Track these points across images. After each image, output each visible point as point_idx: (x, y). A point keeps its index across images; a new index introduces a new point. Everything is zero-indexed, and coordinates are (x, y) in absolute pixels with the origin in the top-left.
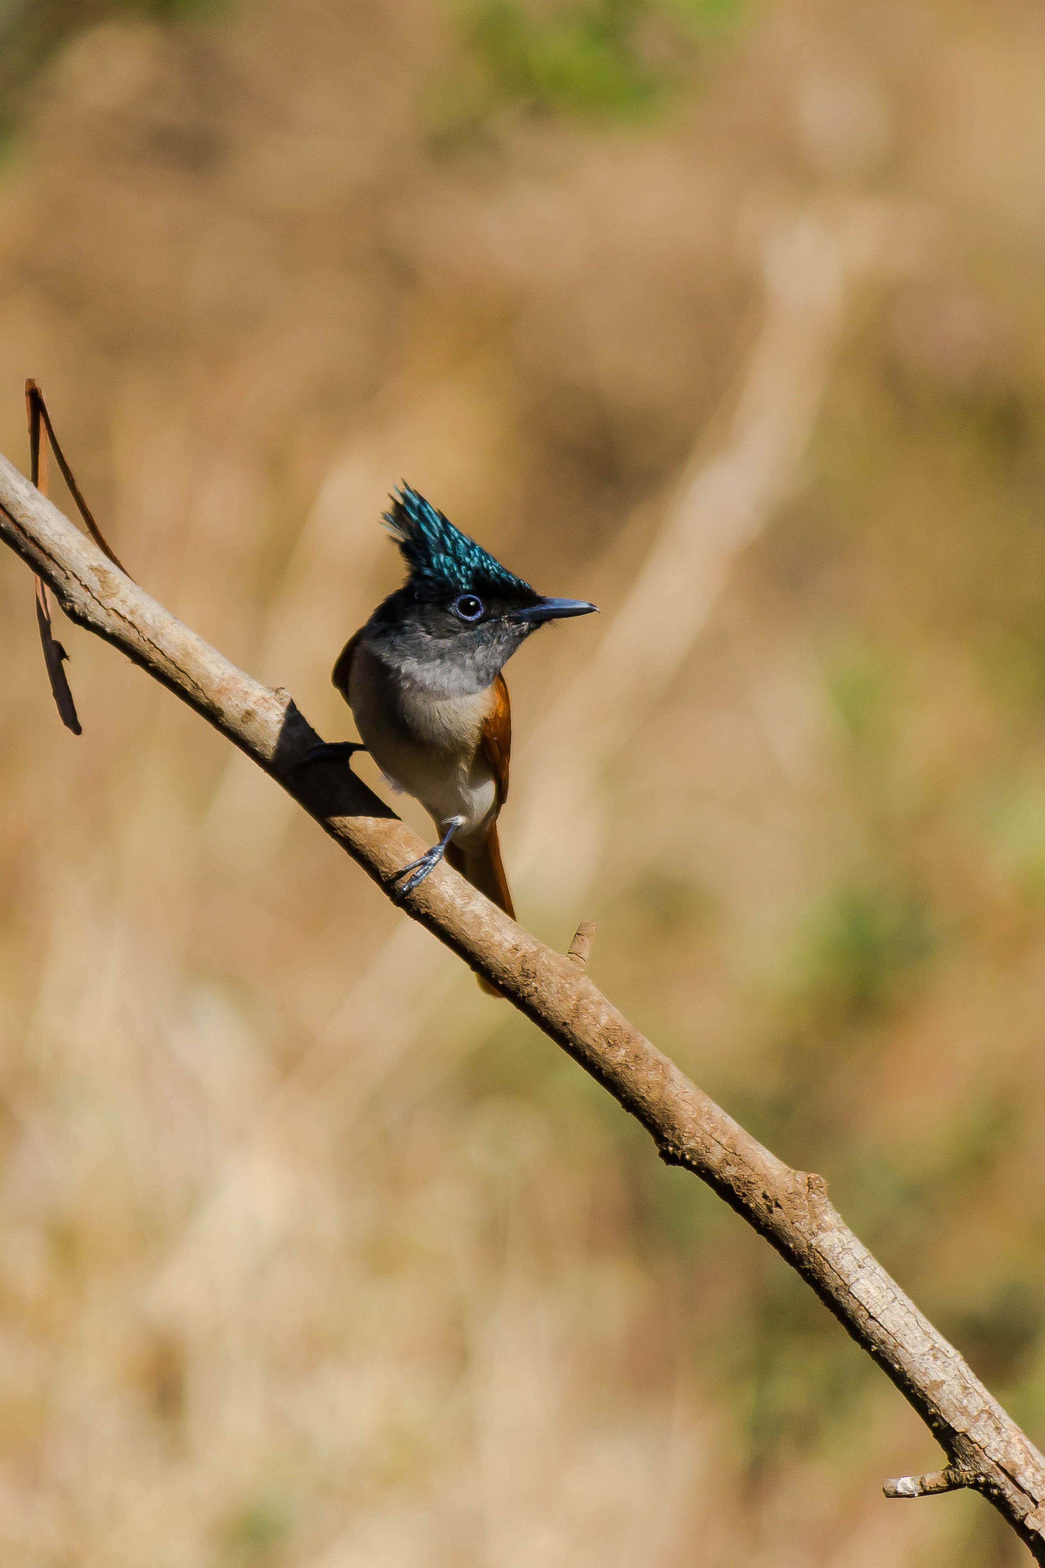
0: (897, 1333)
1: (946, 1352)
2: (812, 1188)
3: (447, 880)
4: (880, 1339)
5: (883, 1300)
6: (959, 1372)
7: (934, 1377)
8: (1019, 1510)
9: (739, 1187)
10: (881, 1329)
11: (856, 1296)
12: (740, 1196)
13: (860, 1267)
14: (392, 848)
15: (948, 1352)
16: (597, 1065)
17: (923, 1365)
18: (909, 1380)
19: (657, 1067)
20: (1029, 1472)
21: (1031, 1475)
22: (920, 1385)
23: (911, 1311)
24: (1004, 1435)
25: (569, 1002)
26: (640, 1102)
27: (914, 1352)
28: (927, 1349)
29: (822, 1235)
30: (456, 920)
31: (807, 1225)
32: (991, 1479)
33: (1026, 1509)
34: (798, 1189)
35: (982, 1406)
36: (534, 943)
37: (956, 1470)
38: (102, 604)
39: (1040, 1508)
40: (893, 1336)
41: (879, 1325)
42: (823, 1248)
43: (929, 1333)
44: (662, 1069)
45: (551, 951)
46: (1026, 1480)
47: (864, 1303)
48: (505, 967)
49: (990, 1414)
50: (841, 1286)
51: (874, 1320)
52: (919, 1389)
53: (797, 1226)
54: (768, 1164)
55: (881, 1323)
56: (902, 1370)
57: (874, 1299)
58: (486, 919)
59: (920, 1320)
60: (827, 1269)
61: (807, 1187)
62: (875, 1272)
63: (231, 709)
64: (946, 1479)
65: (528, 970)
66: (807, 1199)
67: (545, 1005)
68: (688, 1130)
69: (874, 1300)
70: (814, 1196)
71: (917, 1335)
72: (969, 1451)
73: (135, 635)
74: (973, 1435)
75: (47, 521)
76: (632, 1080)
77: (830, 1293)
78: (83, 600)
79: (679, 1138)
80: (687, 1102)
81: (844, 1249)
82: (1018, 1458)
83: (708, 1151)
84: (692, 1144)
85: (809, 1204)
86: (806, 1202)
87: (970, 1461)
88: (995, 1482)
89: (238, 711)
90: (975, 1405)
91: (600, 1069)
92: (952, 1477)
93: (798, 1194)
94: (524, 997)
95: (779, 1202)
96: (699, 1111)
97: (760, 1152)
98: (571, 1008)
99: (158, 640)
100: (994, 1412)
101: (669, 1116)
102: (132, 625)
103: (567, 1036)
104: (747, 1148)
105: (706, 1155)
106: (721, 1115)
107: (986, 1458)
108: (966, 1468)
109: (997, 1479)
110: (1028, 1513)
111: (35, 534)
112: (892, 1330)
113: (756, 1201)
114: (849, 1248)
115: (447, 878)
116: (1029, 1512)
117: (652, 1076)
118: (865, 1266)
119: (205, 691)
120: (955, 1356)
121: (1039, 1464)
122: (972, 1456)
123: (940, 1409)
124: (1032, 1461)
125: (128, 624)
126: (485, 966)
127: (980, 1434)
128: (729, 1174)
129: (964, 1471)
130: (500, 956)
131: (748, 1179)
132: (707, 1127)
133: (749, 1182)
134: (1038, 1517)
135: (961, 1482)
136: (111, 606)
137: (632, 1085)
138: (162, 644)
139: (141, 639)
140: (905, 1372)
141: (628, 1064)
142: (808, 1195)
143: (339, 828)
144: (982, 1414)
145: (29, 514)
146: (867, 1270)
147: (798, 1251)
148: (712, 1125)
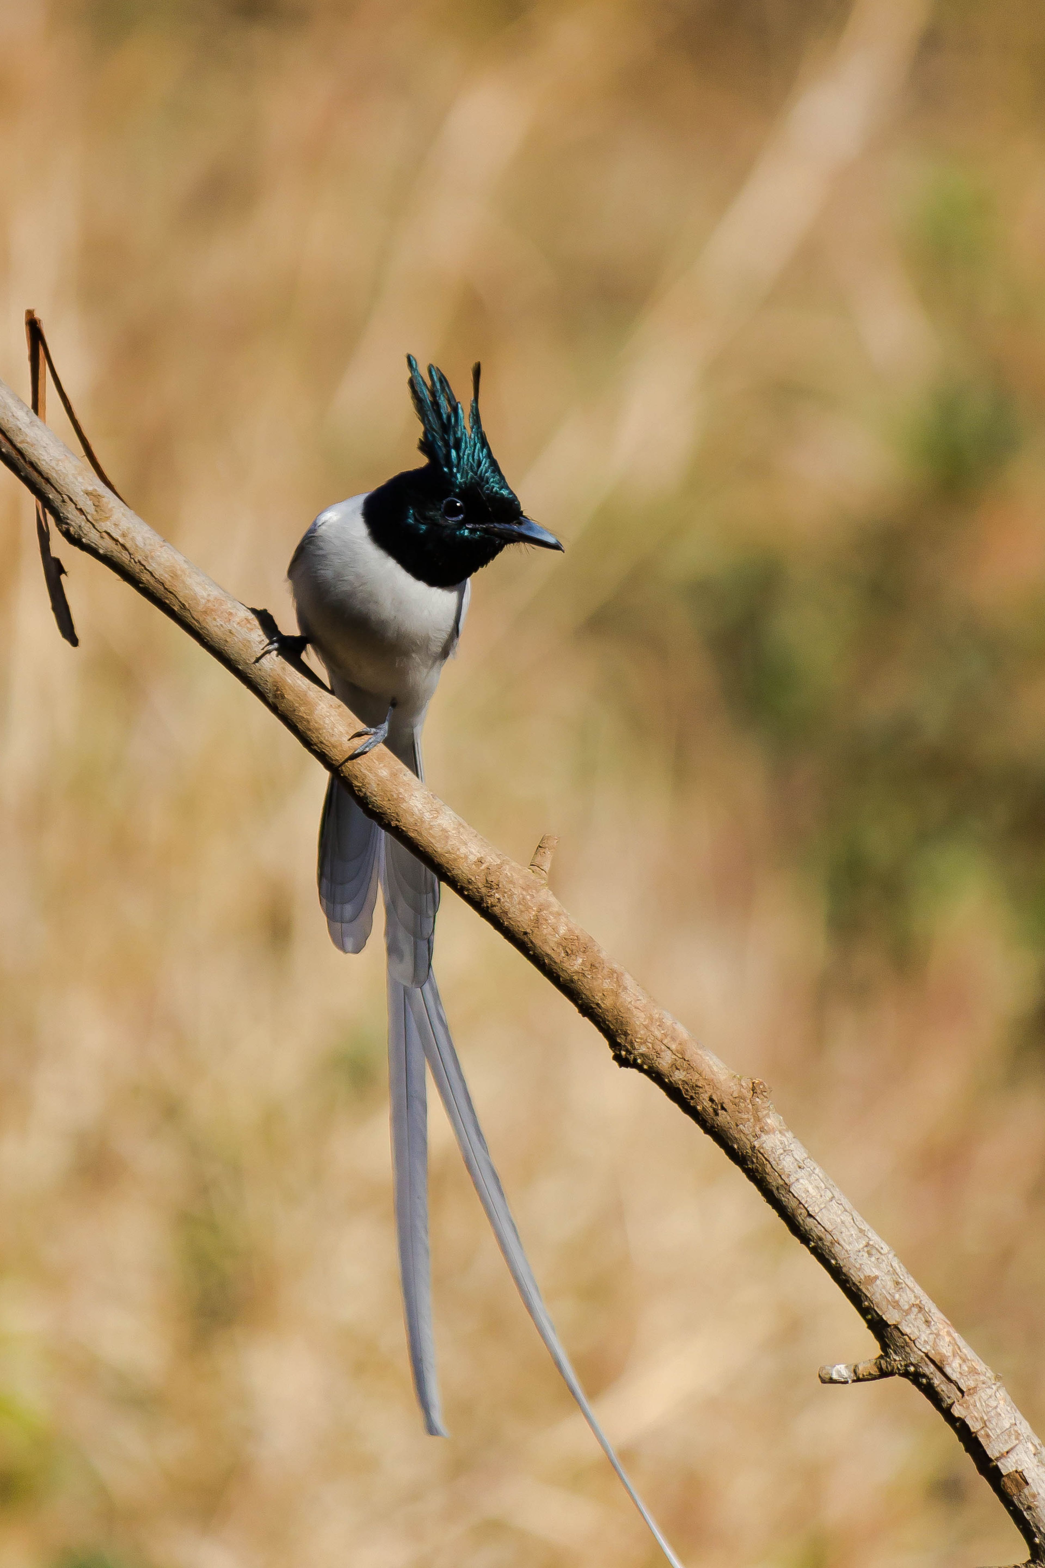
0: (834, 1230)
1: (880, 1249)
2: (756, 1093)
3: (417, 796)
4: (818, 1236)
5: (821, 1200)
6: (893, 1268)
7: (868, 1272)
8: (947, 1398)
9: (687, 1090)
10: (819, 1226)
11: (796, 1195)
12: (688, 1099)
13: (800, 1167)
14: (365, 764)
15: (882, 1248)
16: (556, 973)
17: (858, 1261)
18: (845, 1275)
19: (612, 975)
20: (956, 1363)
21: (958, 1365)
22: (855, 1279)
23: (848, 1210)
24: (933, 1328)
25: (530, 913)
26: (595, 1008)
27: (850, 1249)
28: (861, 1246)
29: (764, 1137)
30: (424, 833)
31: (751, 1128)
32: (921, 1369)
33: (953, 1398)
34: (743, 1094)
35: (913, 1301)
36: (498, 856)
37: (888, 1359)
38: (96, 527)
39: (966, 1397)
40: (830, 1234)
41: (817, 1223)
42: (766, 1149)
43: (865, 1230)
44: (617, 978)
45: (514, 864)
46: (953, 1370)
47: (803, 1202)
48: (470, 879)
49: (920, 1308)
50: (782, 1185)
51: (812, 1218)
52: (854, 1284)
53: (741, 1128)
54: (715, 1069)
55: (819, 1221)
56: (838, 1265)
57: (813, 1198)
58: (453, 832)
59: (856, 1219)
60: (768, 1169)
61: (752, 1092)
62: (814, 1173)
63: (216, 629)
64: (878, 1368)
65: (492, 882)
66: (751, 1103)
67: (507, 915)
68: (640, 1036)
69: (813, 1200)
70: (757, 1100)
71: (852, 1233)
72: (900, 1342)
73: (126, 557)
74: (904, 1328)
75: (45, 447)
76: (588, 987)
77: (771, 1192)
78: (78, 522)
79: (631, 1043)
80: (640, 1010)
81: (785, 1151)
82: (945, 1349)
83: (658, 1056)
84: (643, 1049)
85: (753, 1108)
86: (750, 1106)
87: (901, 1352)
88: (924, 1372)
89: (222, 631)
90: (906, 1299)
91: (558, 977)
92: (884, 1366)
93: (742, 1098)
94: (488, 907)
95: (724, 1105)
96: (651, 1018)
97: (708, 1058)
98: (532, 918)
99: (148, 562)
100: (924, 1305)
101: (622, 1022)
102: (124, 547)
103: (528, 944)
104: (696, 1054)
105: (656, 1060)
106: (672, 1022)
107: (915, 1349)
108: (897, 1358)
109: (926, 1369)
110: (954, 1402)
111: (34, 459)
112: (829, 1227)
113: (703, 1104)
114: (789, 1150)
115: (416, 793)
116: (956, 1400)
117: (607, 985)
118: (805, 1166)
119: (191, 611)
120: (889, 1253)
121: (966, 1355)
122: (903, 1347)
123: (874, 1302)
124: (959, 1352)
125: (120, 547)
126: (451, 877)
127: (910, 1327)
128: (678, 1078)
129: (895, 1360)
130: (465, 867)
131: (696, 1083)
132: (658, 1034)
133: (697, 1086)
134: (964, 1405)
135: (892, 1370)
136: (105, 529)
137: (588, 993)
138: (152, 566)
139: (132, 561)
140: (841, 1267)
141: (584, 972)
142: (752, 1099)
143: (316, 745)
144: (913, 1309)
145: (29, 440)
146: (807, 1170)
147: (741, 1152)
148: (663, 1032)
